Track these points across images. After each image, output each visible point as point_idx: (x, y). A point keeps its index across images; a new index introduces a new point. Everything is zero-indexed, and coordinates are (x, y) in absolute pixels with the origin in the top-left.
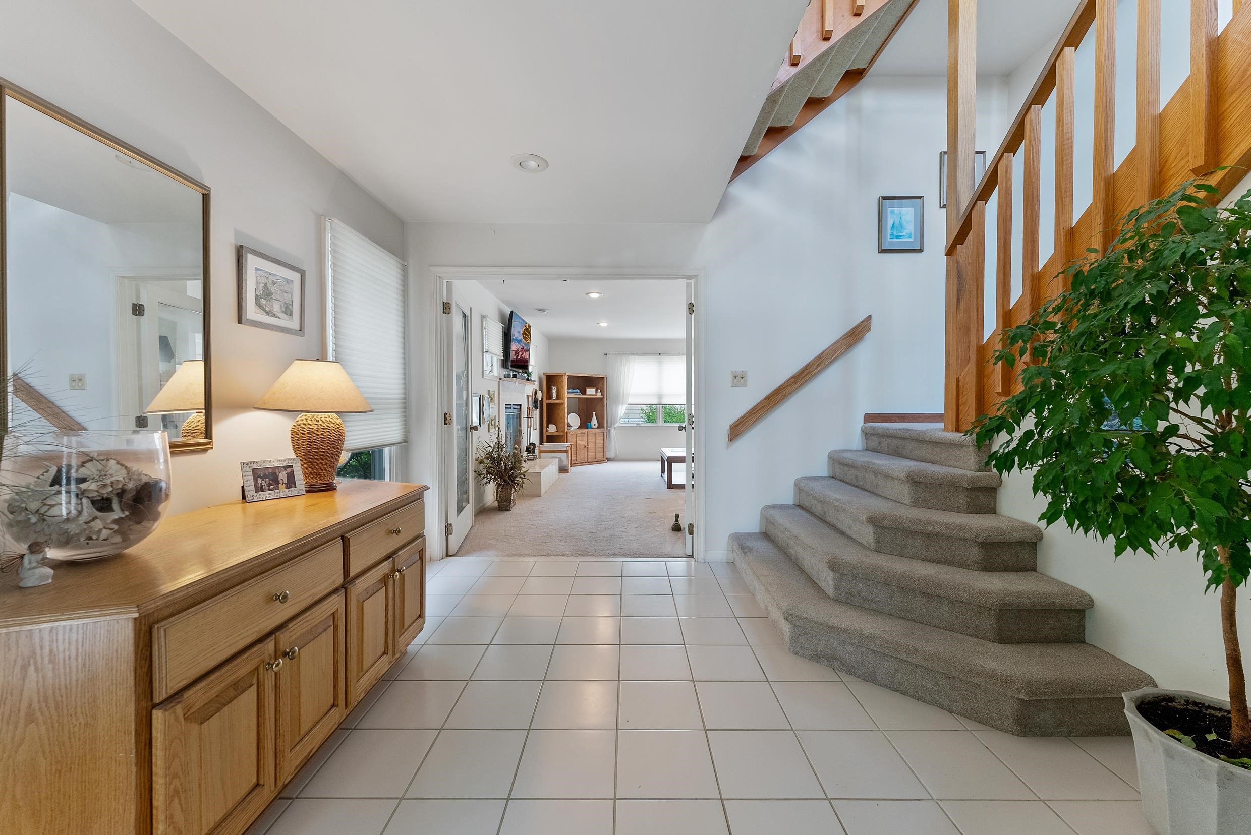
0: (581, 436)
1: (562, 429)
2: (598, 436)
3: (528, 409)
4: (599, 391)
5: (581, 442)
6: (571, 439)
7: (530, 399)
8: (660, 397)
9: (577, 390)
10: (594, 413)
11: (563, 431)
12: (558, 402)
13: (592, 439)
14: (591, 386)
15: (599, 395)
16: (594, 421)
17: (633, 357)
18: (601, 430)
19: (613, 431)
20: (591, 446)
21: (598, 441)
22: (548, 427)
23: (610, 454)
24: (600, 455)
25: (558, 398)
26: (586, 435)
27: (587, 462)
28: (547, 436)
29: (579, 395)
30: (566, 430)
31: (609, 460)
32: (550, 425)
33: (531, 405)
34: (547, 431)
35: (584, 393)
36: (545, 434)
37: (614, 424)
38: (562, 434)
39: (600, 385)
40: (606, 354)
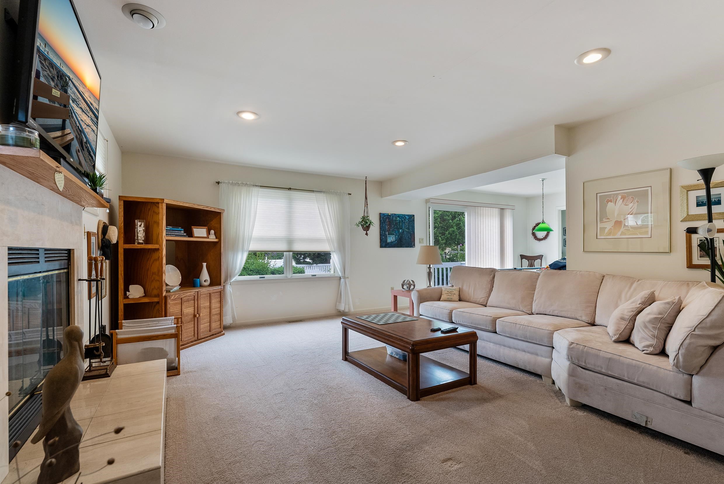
0: (188, 301)
1: (155, 292)
2: (213, 298)
3: (90, 259)
4: (212, 232)
5: (189, 310)
6: (173, 307)
7: (93, 239)
8: (290, 241)
9: (180, 229)
10: (205, 264)
11: (159, 295)
12: (149, 246)
13: (204, 303)
14: (200, 224)
15: (212, 238)
16: (205, 276)
17: (256, 190)
18: (217, 288)
19: (229, 289)
20: (204, 313)
21: (213, 306)
22: (127, 289)
23: (228, 320)
24: (215, 325)
25: (148, 239)
26: (196, 299)
27: (198, 339)
28: (126, 306)
29: (184, 236)
30: (164, 294)
31: (227, 328)
32: (131, 287)
33: (96, 253)
34: (126, 297)
35: (190, 234)
36: (122, 302)
37: (231, 277)
38: (156, 300)
39: (213, 223)
40: (218, 183)
